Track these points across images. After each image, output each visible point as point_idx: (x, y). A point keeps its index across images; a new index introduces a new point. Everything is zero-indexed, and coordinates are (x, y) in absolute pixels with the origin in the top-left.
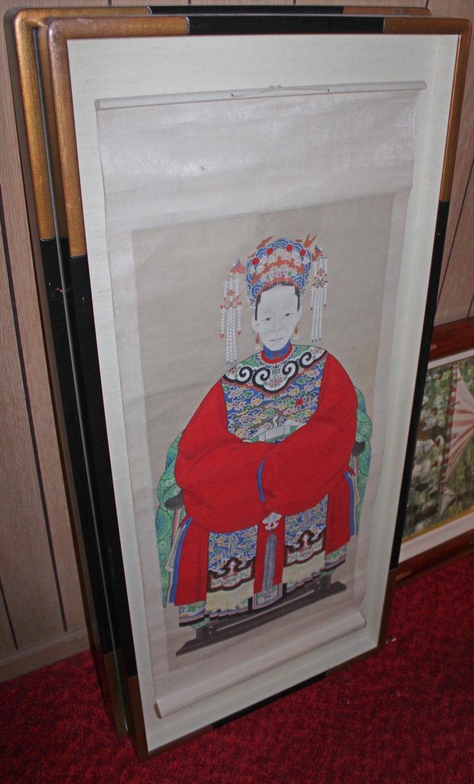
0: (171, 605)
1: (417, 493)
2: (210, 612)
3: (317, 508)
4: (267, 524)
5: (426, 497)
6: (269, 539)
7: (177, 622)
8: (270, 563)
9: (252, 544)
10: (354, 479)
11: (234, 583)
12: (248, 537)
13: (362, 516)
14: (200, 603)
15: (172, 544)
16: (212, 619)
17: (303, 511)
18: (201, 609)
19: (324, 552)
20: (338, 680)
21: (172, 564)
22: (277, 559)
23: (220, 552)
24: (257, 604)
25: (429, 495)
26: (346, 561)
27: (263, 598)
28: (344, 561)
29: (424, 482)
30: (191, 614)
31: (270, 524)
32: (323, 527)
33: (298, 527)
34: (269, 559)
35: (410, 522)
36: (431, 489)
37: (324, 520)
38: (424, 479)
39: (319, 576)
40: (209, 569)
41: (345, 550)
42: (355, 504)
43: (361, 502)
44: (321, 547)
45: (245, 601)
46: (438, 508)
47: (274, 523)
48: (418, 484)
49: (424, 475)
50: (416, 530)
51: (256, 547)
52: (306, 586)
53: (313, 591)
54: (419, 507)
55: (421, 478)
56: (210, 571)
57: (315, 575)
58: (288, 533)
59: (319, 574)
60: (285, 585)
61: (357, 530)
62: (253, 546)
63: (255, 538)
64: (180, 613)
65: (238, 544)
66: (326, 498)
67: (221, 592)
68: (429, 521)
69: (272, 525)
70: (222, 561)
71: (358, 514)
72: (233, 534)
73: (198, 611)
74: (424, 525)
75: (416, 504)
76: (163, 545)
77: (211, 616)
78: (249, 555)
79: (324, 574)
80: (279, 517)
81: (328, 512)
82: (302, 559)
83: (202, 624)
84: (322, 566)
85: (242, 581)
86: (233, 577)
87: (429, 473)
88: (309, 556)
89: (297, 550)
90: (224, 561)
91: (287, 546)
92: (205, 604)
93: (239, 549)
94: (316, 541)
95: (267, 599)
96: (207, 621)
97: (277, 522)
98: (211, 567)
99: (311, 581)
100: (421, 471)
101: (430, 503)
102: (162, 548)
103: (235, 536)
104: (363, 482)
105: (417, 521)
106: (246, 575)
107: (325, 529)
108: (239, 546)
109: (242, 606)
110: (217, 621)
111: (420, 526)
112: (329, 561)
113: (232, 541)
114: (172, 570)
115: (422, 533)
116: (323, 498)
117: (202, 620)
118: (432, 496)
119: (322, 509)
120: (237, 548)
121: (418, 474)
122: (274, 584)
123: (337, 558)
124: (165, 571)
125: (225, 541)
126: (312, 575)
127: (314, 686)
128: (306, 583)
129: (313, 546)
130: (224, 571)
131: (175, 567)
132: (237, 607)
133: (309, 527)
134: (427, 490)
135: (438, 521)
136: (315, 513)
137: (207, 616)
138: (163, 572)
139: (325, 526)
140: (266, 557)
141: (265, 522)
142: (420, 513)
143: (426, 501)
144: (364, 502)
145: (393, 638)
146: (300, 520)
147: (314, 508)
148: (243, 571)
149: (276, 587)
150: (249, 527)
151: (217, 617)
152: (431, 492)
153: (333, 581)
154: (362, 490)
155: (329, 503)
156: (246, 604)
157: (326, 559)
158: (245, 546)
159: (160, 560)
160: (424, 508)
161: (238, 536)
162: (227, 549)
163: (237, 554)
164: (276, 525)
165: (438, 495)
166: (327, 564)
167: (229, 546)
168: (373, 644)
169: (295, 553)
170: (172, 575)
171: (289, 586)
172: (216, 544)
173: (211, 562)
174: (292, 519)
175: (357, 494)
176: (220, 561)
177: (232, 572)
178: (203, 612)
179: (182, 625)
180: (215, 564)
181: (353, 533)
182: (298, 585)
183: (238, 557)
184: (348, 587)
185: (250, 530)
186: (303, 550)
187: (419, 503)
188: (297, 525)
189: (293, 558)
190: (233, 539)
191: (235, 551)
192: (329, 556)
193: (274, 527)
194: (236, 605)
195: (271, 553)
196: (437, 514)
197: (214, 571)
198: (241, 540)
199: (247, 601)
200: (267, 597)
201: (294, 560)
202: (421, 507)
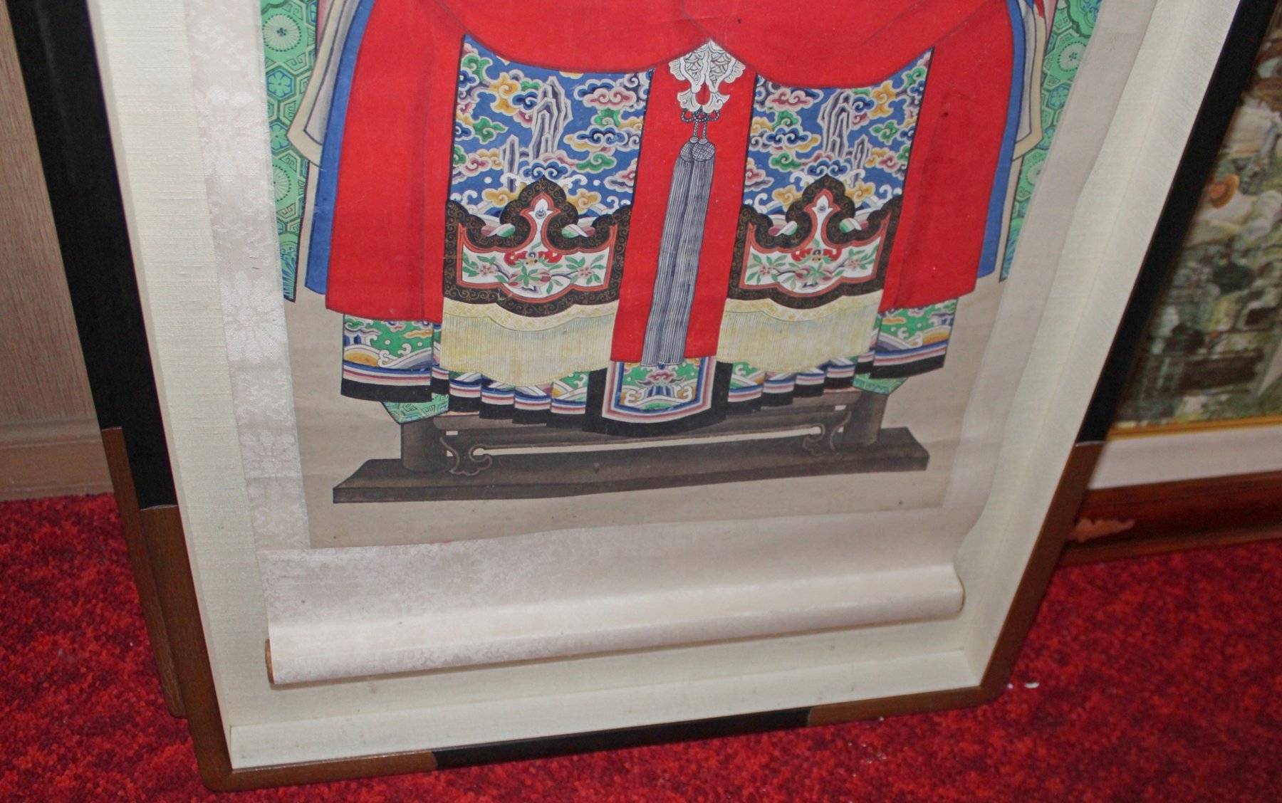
0: (313, 300)
1: (1214, 290)
2: (453, 375)
3: (882, 94)
4: (686, 85)
5: (1237, 316)
6: (685, 151)
7: (336, 375)
8: (682, 261)
9: (618, 146)
10: (1036, 28)
11: (542, 293)
12: (610, 113)
13: (1032, 211)
14: (421, 330)
15: (318, 39)
16: (456, 403)
17: (828, 88)
18: (422, 355)
19: (878, 295)
20: (840, 743)
21: (316, 129)
22: (707, 250)
23: (502, 139)
24: (619, 404)
25: (1246, 311)
26: (947, 363)
27: (644, 391)
28: (937, 363)
29: (1242, 262)
30: (383, 358)
31: (696, 88)
32: (891, 192)
33: (800, 147)
34: (678, 237)
35: (1169, 378)
36: (1258, 295)
37: (898, 162)
38: (1246, 253)
39: (846, 383)
40: (455, 196)
41: (949, 319)
42: (1019, 150)
43: (1042, 147)
44: (869, 271)
45: (577, 376)
46: (1259, 367)
47: (713, 89)
48: (1223, 262)
49: (1249, 240)
50: (1178, 413)
51: (633, 166)
52: (798, 402)
53: (816, 430)
54: (1207, 339)
55: (1239, 245)
56: (457, 204)
57: (833, 374)
58: (762, 160)
59: (849, 373)
60: (724, 371)
61: (1007, 260)
62: (623, 160)
63: (635, 126)
64: (346, 342)
65: (569, 129)
66: (921, 65)
67: (494, 310)
68: (1224, 397)
69: (703, 95)
70: (504, 179)
71: (1022, 200)
72: (553, 79)
73: (409, 357)
74: (1204, 406)
75: (1201, 326)
76: (282, 32)
77: (456, 392)
78: (605, 193)
79: (865, 382)
80: (734, 70)
81: (916, 135)
82: (797, 288)
83: (421, 410)
84: (860, 347)
85: (574, 296)
86: (540, 266)
87: (1267, 237)
88: (822, 287)
89: (785, 243)
90: (511, 182)
91: (751, 209)
92: (436, 339)
93: (572, 154)
94: (860, 237)
95: (658, 400)
96: (439, 403)
97: (724, 88)
98: (462, 188)
99: (815, 391)
100: (1247, 219)
101: (1241, 342)
102: (277, 41)
103: (561, 91)
104: (1066, 63)
105: (1190, 384)
106: (588, 273)
107: (897, 199)
108: (573, 140)
109: (563, 392)
110: (474, 419)
111: (1192, 404)
112: (886, 338)
113: (548, 108)
114: (314, 154)
115: (1194, 426)
116: (909, 63)
117: (421, 395)
118: (1256, 318)
119: (898, 108)
120: (562, 145)
121: (1234, 228)
122: (687, 354)
123: (919, 339)
124: (290, 146)
125: (520, 100)
126: (824, 367)
127: (765, 737)
128: (801, 391)
129: (845, 252)
130: (509, 227)
131: (325, 144)
132: (549, 390)
133: (842, 170)
134: (1245, 292)
135: (1247, 407)
136: (871, 114)
137: (441, 386)
138: (281, 150)
139: (899, 191)
140: (670, 226)
141: (679, 68)
142: (1205, 362)
143: (1233, 330)
144: (1053, 155)
145: (1031, 681)
146: (809, 118)
147: (871, 92)
148: (578, 256)
149: (694, 363)
150: (617, 72)
151: (475, 404)
152: (1255, 305)
153: (888, 422)
154: (1058, 93)
155: (926, 90)
156: (582, 393)
157: (879, 325)
158: (594, 149)
159: (271, 93)
160: (1219, 348)
161: (569, 95)
162: (525, 136)
163: (561, 172)
164: (717, 102)
165: (1272, 325)
166: (879, 348)
167: (535, 128)
168: (971, 677)
169: (775, 255)
170: (314, 173)
171: (737, 378)
172: (486, 99)
173: (463, 171)
174: (780, 101)
175: (1034, 99)
176: (496, 175)
177: (536, 243)
178: (429, 365)
179: (349, 389)
180: (477, 184)
181: (990, 269)
182: (770, 389)
183: (565, 183)
184: (933, 461)
185: (617, 85)
186: (805, 253)
187: (1211, 328)
188: (798, 138)
189: (764, 272)
190: (550, 99)
191: (556, 154)
192: (891, 318)
193: (708, 109)
194: (546, 381)
195: (689, 216)
196: (1251, 386)
197: (472, 209)
198: (582, 116)
199: (585, 378)
200: (659, 391)
201: (767, 281)
202: (1211, 347)
